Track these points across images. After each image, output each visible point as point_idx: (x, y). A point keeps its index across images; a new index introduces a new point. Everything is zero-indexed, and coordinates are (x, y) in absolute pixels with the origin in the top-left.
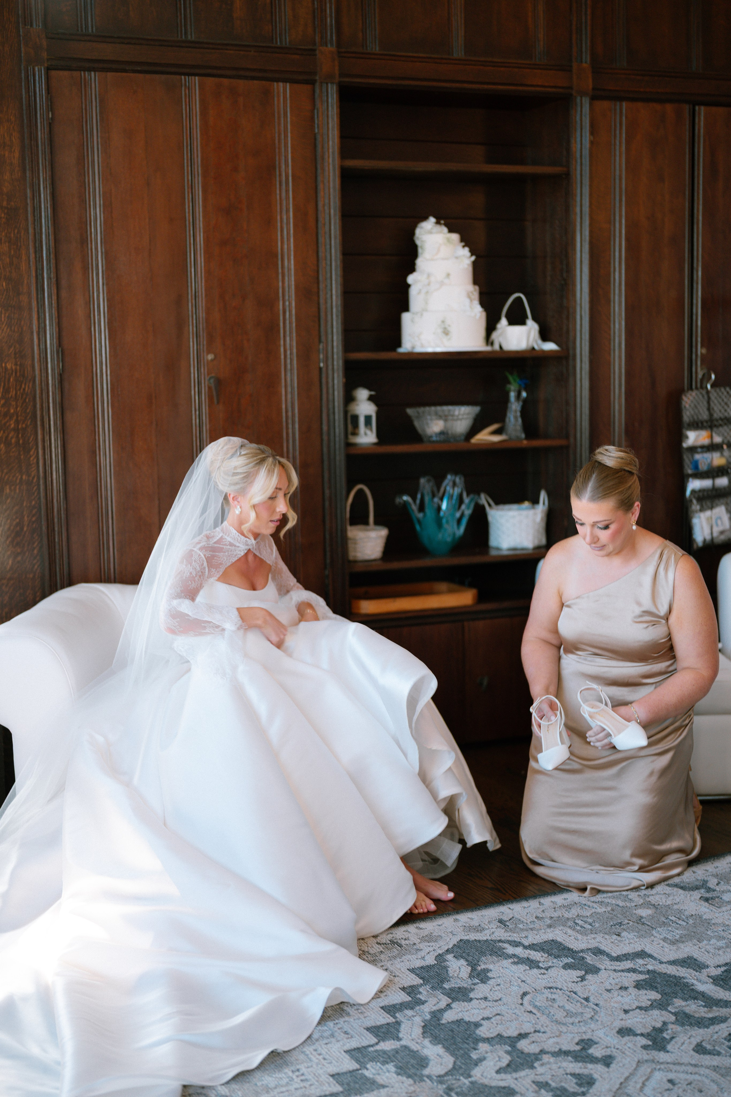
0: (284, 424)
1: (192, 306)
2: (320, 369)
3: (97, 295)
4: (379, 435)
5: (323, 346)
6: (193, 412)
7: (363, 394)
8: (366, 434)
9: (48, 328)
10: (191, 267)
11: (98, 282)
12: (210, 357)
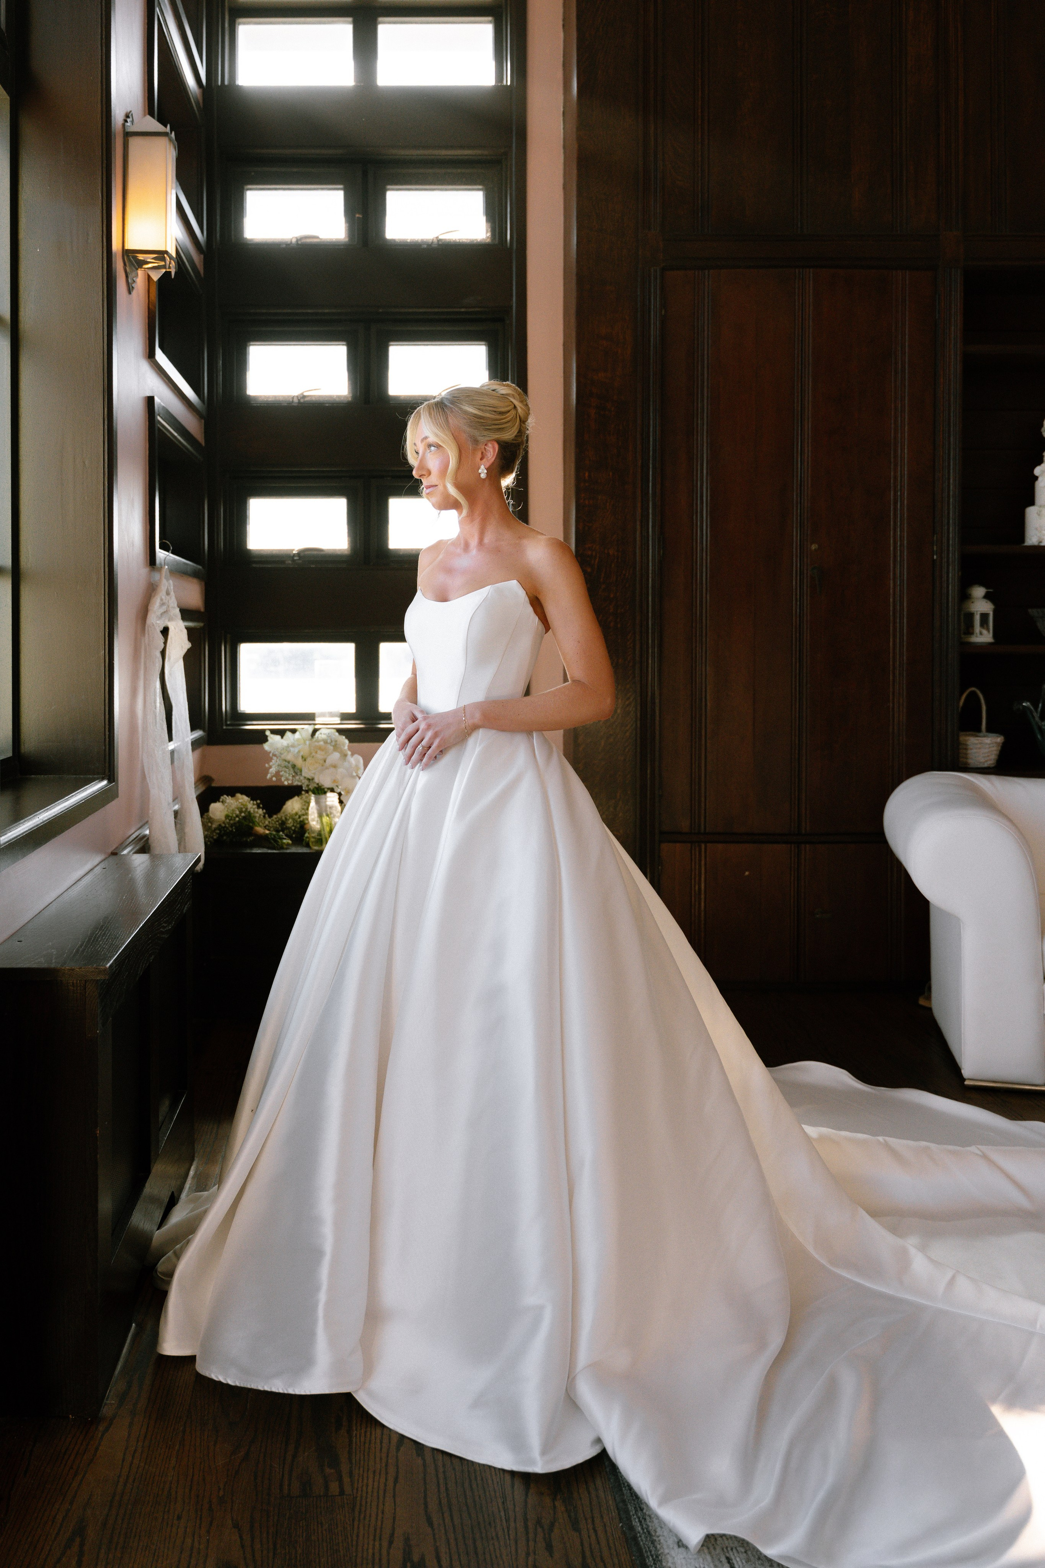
0: (891, 618)
1: (797, 495)
2: (934, 560)
3: (700, 483)
4: (995, 636)
5: (937, 537)
6: (794, 602)
7: (979, 592)
8: (981, 633)
9: (651, 516)
10: (797, 456)
11: (702, 472)
12: (814, 547)
